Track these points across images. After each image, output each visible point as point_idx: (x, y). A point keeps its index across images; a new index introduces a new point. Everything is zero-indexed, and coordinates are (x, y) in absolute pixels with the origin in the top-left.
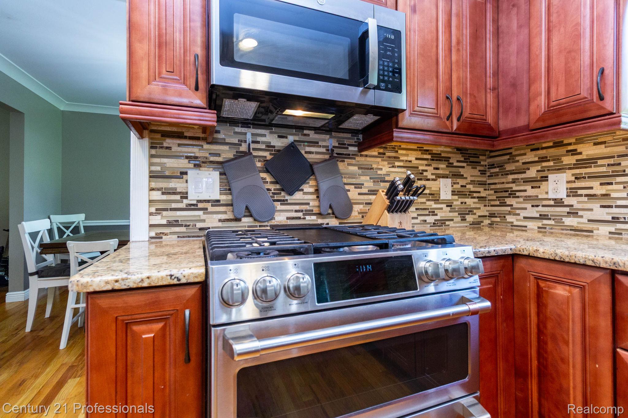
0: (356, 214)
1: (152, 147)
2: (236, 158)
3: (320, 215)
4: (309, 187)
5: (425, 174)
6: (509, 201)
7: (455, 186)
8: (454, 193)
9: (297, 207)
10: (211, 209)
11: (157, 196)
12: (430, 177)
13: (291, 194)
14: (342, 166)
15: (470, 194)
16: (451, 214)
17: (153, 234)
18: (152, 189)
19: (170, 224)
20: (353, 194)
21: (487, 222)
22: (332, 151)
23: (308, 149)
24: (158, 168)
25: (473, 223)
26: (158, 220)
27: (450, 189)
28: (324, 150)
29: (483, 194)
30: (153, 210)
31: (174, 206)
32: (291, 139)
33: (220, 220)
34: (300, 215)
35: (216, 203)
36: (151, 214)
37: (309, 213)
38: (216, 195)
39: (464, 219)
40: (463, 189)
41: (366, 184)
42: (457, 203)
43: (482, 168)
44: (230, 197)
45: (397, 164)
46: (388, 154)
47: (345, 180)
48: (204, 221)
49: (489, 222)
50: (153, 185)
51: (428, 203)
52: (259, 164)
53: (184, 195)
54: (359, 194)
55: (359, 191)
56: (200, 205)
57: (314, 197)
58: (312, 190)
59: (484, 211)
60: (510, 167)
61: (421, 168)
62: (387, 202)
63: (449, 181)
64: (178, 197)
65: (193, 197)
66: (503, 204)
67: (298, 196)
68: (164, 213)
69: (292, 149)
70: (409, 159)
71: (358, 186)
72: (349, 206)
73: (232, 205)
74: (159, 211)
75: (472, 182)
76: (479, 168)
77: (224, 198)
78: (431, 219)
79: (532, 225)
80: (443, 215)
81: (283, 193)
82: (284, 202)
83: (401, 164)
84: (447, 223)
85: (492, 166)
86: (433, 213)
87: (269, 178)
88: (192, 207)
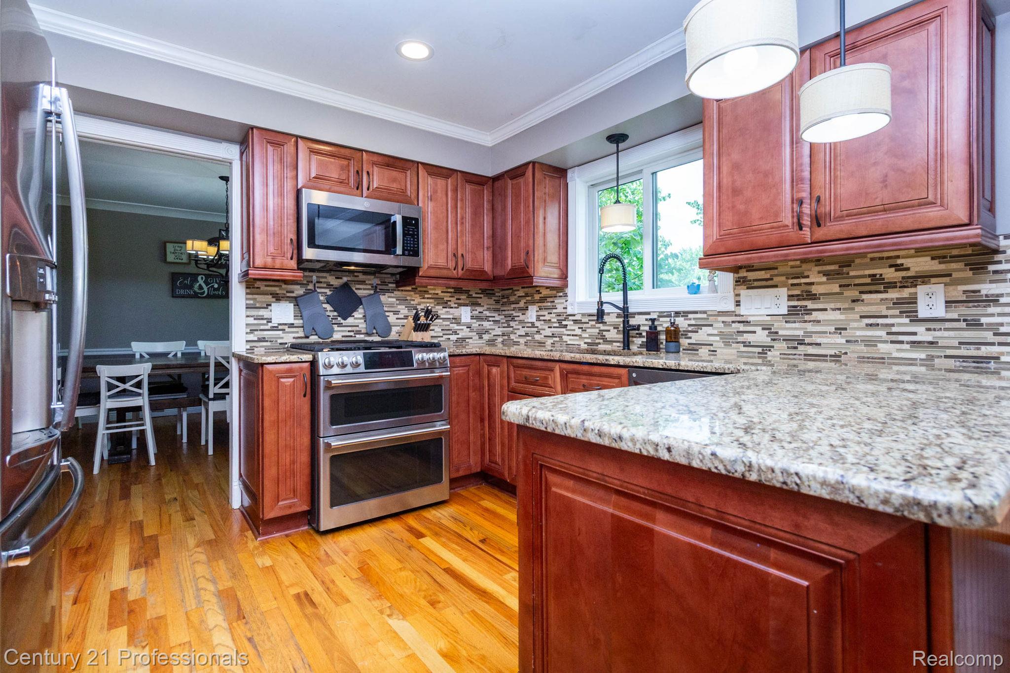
0: (394, 333)
1: (247, 288)
2: (306, 294)
3: (367, 334)
4: (359, 314)
5: (449, 303)
6: (512, 324)
7: (474, 312)
8: (472, 317)
9: (350, 329)
10: (287, 330)
11: (251, 321)
12: (453, 305)
13: (345, 319)
14: (383, 298)
15: (487, 319)
16: (471, 334)
17: (248, 347)
18: (247, 316)
19: (260, 340)
20: (392, 318)
21: (500, 339)
22: (376, 287)
23: (358, 286)
24: (252, 302)
25: (489, 341)
26: (252, 337)
27: (469, 314)
28: (370, 287)
29: (497, 319)
30: (248, 331)
31: (262, 327)
32: (345, 279)
33: (294, 338)
34: (352, 334)
35: (291, 325)
36: (247, 333)
37: (359, 332)
38: (291, 320)
39: (481, 338)
40: (480, 315)
41: (402, 311)
42: (475, 324)
43: (496, 298)
44: (301, 321)
45: (426, 296)
46: (419, 289)
47: (386, 309)
48: (282, 338)
49: (501, 339)
50: (249, 313)
51: (451, 325)
52: (322, 298)
53: (269, 321)
54: (397, 319)
55: (397, 316)
56: (280, 327)
57: (363, 321)
58: (361, 316)
59: (498, 331)
60: (512, 299)
61: (446, 299)
62: (413, 325)
63: (469, 309)
64: (265, 322)
65: (275, 322)
66: (509, 326)
67: (350, 320)
68: (256, 332)
69: (346, 286)
70: (436, 292)
71: (396, 313)
72: (389, 327)
73: (303, 327)
74: (252, 331)
75: (488, 309)
76: (494, 298)
77: (299, 322)
78: (454, 337)
79: (522, 341)
80: (464, 334)
81: (339, 318)
82: (340, 325)
83: (430, 296)
84: (467, 340)
85: (503, 297)
86: (455, 333)
87: (328, 307)
88: (274, 329)
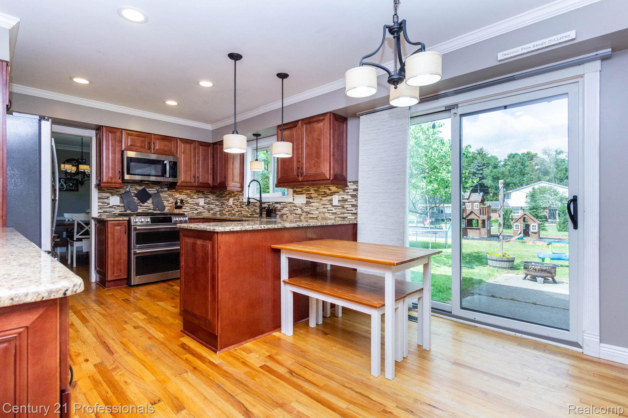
0: (167, 210)
1: (98, 190)
2: (125, 193)
3: (154, 210)
4: (150, 201)
5: (193, 197)
6: (223, 206)
7: (206, 201)
8: (205, 203)
9: (146, 208)
10: (117, 208)
11: (100, 204)
12: (195, 198)
13: (143, 203)
14: (162, 195)
15: (212, 204)
16: (204, 210)
17: (99, 215)
18: (99, 202)
19: (104, 212)
20: (166, 203)
21: (219, 213)
22: (158, 190)
23: (149, 189)
24: (101, 196)
25: (213, 213)
26: (100, 211)
27: (203, 202)
28: (155, 190)
29: (217, 204)
30: (99, 208)
31: (105, 207)
32: (144, 186)
33: (120, 211)
34: (147, 210)
35: (118, 206)
36: (98, 209)
37: (150, 209)
38: (118, 204)
39: (209, 212)
40: (209, 202)
41: (170, 200)
42: (206, 206)
43: (217, 195)
44: (123, 204)
45: (182, 194)
46: (179, 190)
47: (163, 199)
48: (114, 211)
50: (99, 201)
51: (194, 206)
52: (133, 195)
53: (109, 204)
54: (168, 203)
55: (168, 202)
56: (113, 207)
57: (152, 204)
58: (151, 202)
59: (218, 209)
60: (224, 195)
61: (192, 195)
62: (175, 206)
63: (203, 199)
64: (106, 204)
65: (111, 205)
67: (146, 204)
68: (102, 209)
69: (144, 190)
70: (187, 192)
72: (164, 207)
73: (124, 207)
74: (101, 208)
75: (213, 200)
77: (121, 205)
78: (196, 212)
79: (227, 213)
80: (201, 210)
81: (141, 203)
82: (141, 206)
83: (184, 194)
84: (202, 213)
85: (220, 194)
86: (196, 210)
87: (136, 199)
88: (110, 207)
